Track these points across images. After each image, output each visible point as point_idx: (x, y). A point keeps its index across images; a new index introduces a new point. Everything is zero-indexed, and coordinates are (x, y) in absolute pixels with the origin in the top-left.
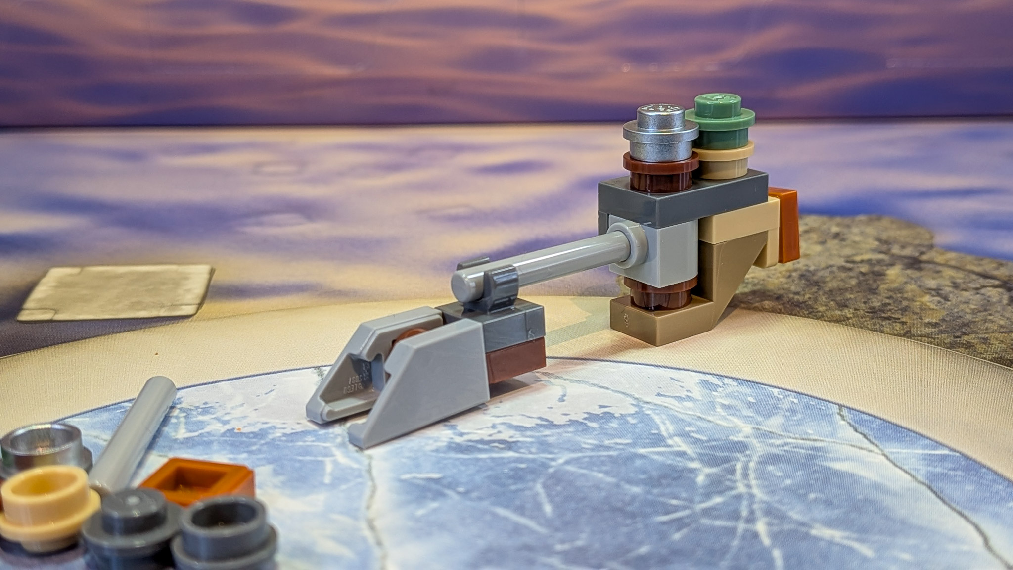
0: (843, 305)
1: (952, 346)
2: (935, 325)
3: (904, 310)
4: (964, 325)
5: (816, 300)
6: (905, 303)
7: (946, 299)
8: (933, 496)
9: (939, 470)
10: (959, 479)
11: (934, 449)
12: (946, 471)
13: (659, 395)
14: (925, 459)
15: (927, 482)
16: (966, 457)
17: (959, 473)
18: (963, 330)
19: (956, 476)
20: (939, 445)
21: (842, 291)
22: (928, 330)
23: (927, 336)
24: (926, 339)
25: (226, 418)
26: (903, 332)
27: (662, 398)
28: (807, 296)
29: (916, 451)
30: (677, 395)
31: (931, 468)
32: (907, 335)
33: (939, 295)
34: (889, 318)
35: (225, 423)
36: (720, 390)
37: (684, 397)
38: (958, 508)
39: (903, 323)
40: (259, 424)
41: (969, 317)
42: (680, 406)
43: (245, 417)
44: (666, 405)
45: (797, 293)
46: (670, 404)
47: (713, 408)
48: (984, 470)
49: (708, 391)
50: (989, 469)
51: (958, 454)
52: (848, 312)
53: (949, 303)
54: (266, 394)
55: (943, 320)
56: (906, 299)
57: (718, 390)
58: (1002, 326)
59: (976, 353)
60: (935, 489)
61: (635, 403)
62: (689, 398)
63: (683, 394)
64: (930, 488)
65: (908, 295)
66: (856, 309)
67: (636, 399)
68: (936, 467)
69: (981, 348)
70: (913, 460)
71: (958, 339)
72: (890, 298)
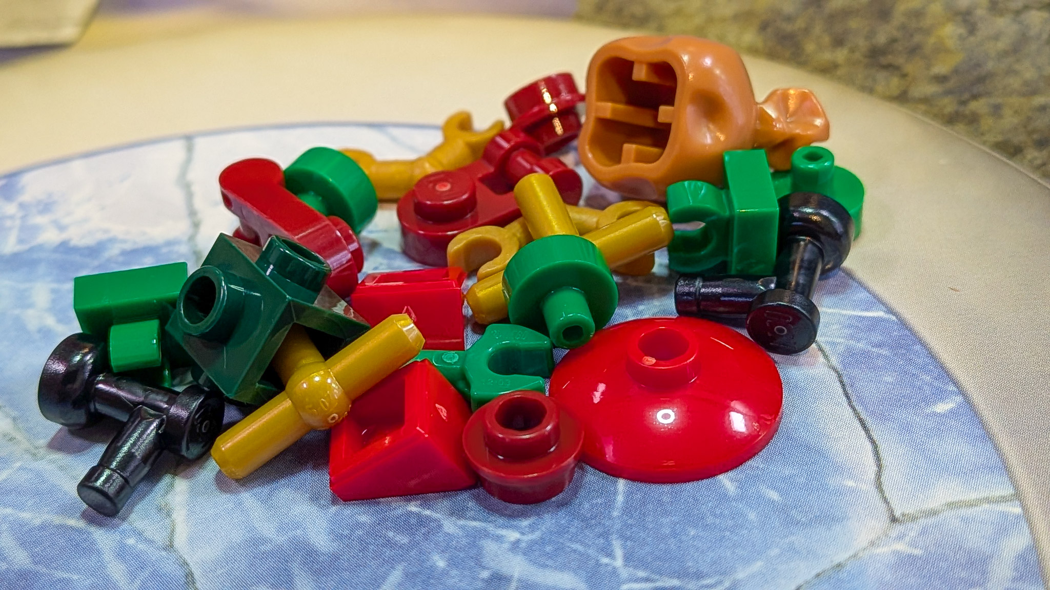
0: (838, 42)
1: (951, 120)
2: (941, 79)
3: (914, 51)
4: (981, 80)
5: (807, 31)
6: (917, 38)
7: (972, 29)
8: (841, 391)
9: (861, 345)
10: (880, 362)
11: (866, 310)
12: (870, 348)
14: (850, 326)
15: (839, 367)
16: (903, 324)
17: (884, 352)
18: (975, 90)
19: (879, 355)
20: (878, 301)
21: (846, 13)
22: (931, 89)
23: (926, 100)
24: (923, 107)
25: (66, 221)
26: (896, 92)
28: (800, 24)
29: (844, 312)
31: (852, 342)
32: (902, 98)
33: (965, 21)
34: (888, 67)
35: (62, 228)
38: (863, 416)
39: (904, 76)
40: (99, 232)
41: (990, 65)
43: (86, 220)
45: (789, 19)
48: (918, 347)
50: (924, 345)
51: (894, 318)
52: (841, 55)
53: (972, 39)
54: (121, 181)
55: (956, 71)
56: (920, 30)
58: (1026, 83)
59: (978, 134)
60: (845, 380)
64: (840, 376)
65: (927, 22)
66: (852, 50)
68: (859, 341)
69: (987, 122)
70: (835, 327)
71: (962, 109)
72: (903, 27)
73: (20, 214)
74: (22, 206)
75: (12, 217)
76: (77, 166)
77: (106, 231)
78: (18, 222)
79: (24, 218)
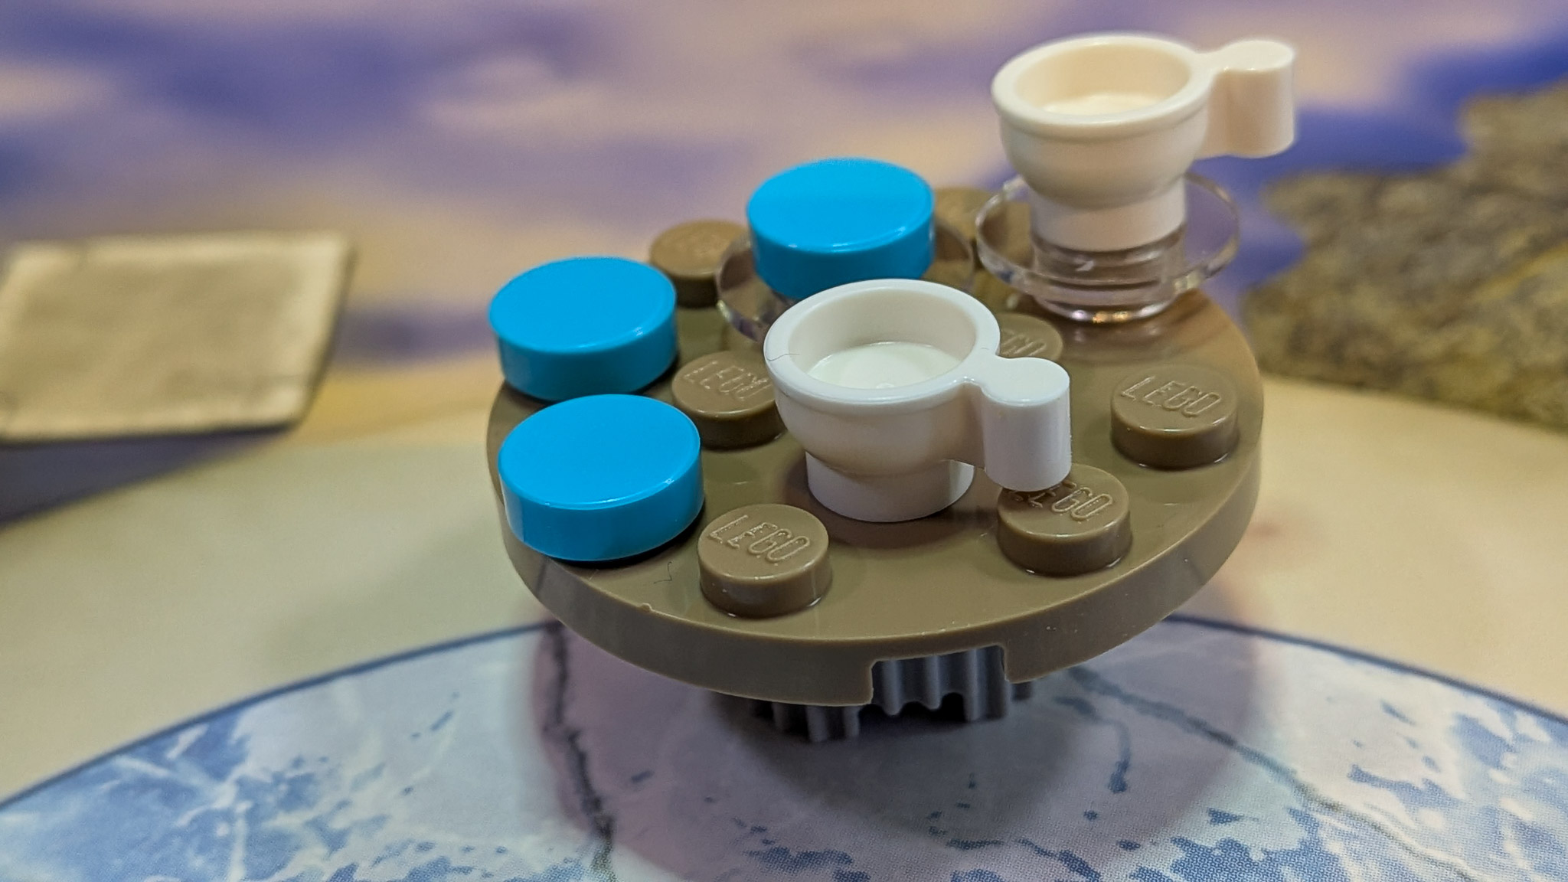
13: (1359, 776)
25: (339, 823)
27: (1366, 787)
30: (1404, 777)
35: (335, 841)
36: (1509, 759)
37: (1420, 786)
40: (411, 848)
42: (1412, 825)
43: (379, 821)
44: (1377, 817)
46: (1386, 814)
47: (1495, 838)
49: (1479, 766)
54: (435, 727)
57: (1504, 763)
61: (1298, 807)
62: (1433, 795)
63: (1416, 775)
67: (1301, 789)
73: (243, 807)
74: (246, 789)
75: (227, 816)
76: (343, 690)
77: (425, 847)
78: (241, 826)
79: (252, 816)
